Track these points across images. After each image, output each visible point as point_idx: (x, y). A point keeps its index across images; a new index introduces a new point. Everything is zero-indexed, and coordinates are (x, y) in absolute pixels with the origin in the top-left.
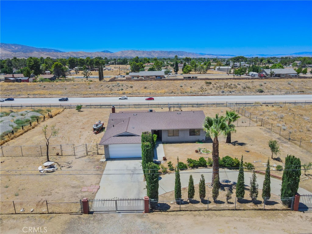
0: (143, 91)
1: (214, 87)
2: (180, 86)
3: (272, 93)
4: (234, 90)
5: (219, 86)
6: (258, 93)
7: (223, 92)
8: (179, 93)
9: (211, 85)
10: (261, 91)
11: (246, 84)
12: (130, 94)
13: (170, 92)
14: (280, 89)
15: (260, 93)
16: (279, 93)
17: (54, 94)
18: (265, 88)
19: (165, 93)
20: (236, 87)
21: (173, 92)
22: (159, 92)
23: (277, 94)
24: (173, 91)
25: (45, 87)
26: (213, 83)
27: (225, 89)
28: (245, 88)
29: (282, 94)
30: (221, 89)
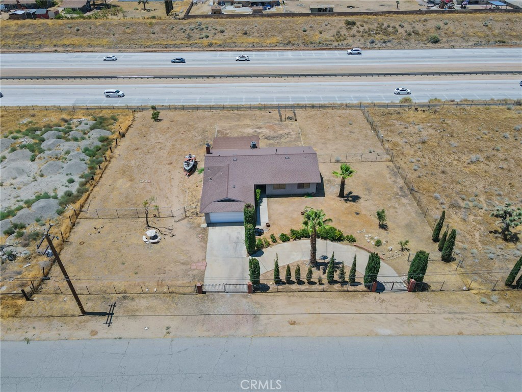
0: (242, 41)
1: (359, 32)
2: (303, 29)
3: (452, 44)
4: (390, 38)
5: (367, 29)
6: (430, 45)
7: (373, 42)
8: (301, 44)
9: (355, 27)
11: (414, 25)
12: (220, 45)
13: (286, 42)
14: (468, 36)
16: (464, 44)
18: (443, 34)
19: (278, 44)
20: (396, 32)
22: (268, 42)
23: (460, 47)
24: (291, 40)
25: (78, 30)
26: (358, 23)
27: (377, 36)
28: (410, 34)
30: (370, 35)
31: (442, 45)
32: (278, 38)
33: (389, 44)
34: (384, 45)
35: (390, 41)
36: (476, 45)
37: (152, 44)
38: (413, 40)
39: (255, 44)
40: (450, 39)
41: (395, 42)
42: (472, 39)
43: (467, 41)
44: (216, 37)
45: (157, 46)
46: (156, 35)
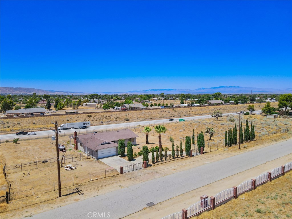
1: (94, 119)
2: (67, 120)
3: (134, 120)
4: (109, 120)
5: (97, 118)
6: (126, 121)
7: (102, 122)
9: (92, 117)
10: (128, 120)
11: (116, 115)
14: (138, 117)
15: (127, 121)
16: (139, 120)
18: (129, 118)
20: (110, 118)
23: (137, 121)
26: (93, 116)
27: (103, 120)
28: (116, 118)
29: (140, 121)
30: (100, 120)
31: (130, 121)
33: (109, 123)
34: (108, 123)
35: (110, 121)
36: (143, 120)
38: (119, 120)
39: (41, 128)
40: (132, 119)
41: (112, 121)
42: (141, 118)
43: (139, 119)
44: (15, 126)
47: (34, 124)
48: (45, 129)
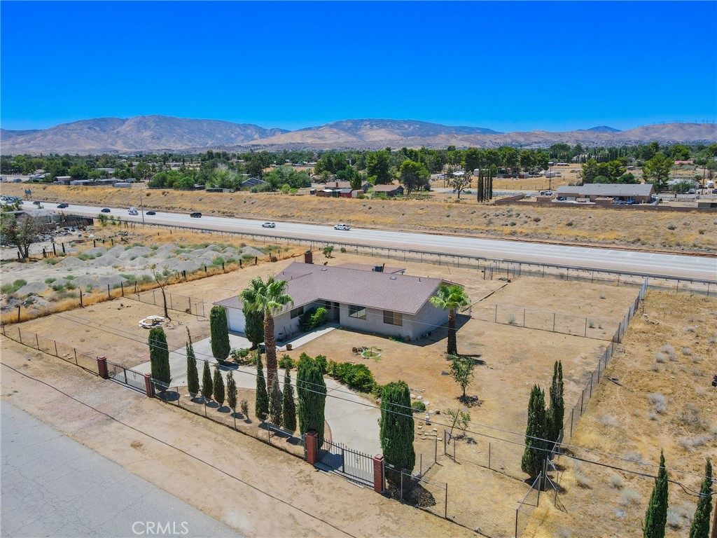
0: (560, 232)
2: (668, 226)
8: (658, 245)
12: (527, 235)
13: (631, 240)
17: (380, 224)
19: (617, 241)
21: (639, 240)
22: (602, 236)
24: (641, 237)
25: (370, 208)
32: (619, 234)
37: (440, 226)
39: (578, 238)
44: (526, 225)
45: (446, 229)
46: (450, 218)
47: (570, 224)
48: (585, 242)
